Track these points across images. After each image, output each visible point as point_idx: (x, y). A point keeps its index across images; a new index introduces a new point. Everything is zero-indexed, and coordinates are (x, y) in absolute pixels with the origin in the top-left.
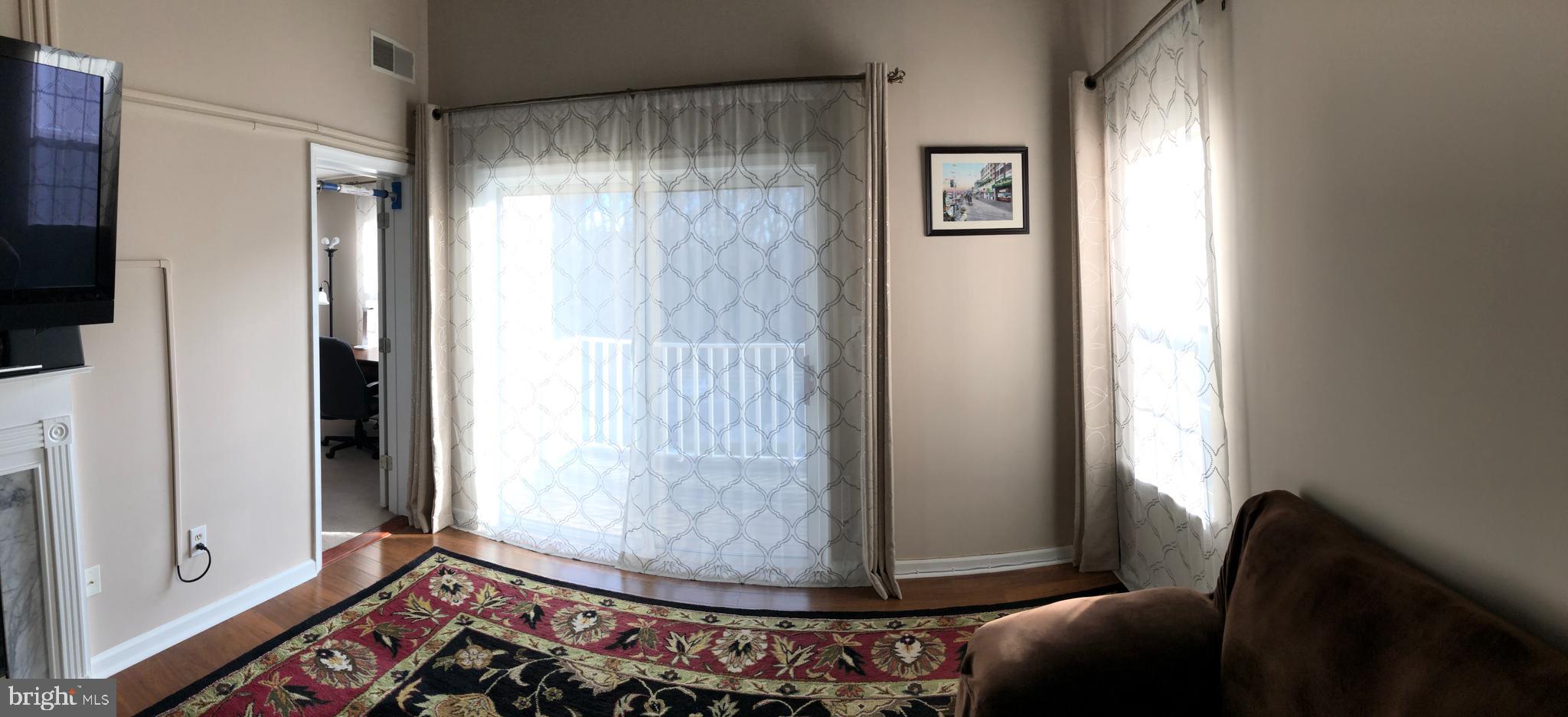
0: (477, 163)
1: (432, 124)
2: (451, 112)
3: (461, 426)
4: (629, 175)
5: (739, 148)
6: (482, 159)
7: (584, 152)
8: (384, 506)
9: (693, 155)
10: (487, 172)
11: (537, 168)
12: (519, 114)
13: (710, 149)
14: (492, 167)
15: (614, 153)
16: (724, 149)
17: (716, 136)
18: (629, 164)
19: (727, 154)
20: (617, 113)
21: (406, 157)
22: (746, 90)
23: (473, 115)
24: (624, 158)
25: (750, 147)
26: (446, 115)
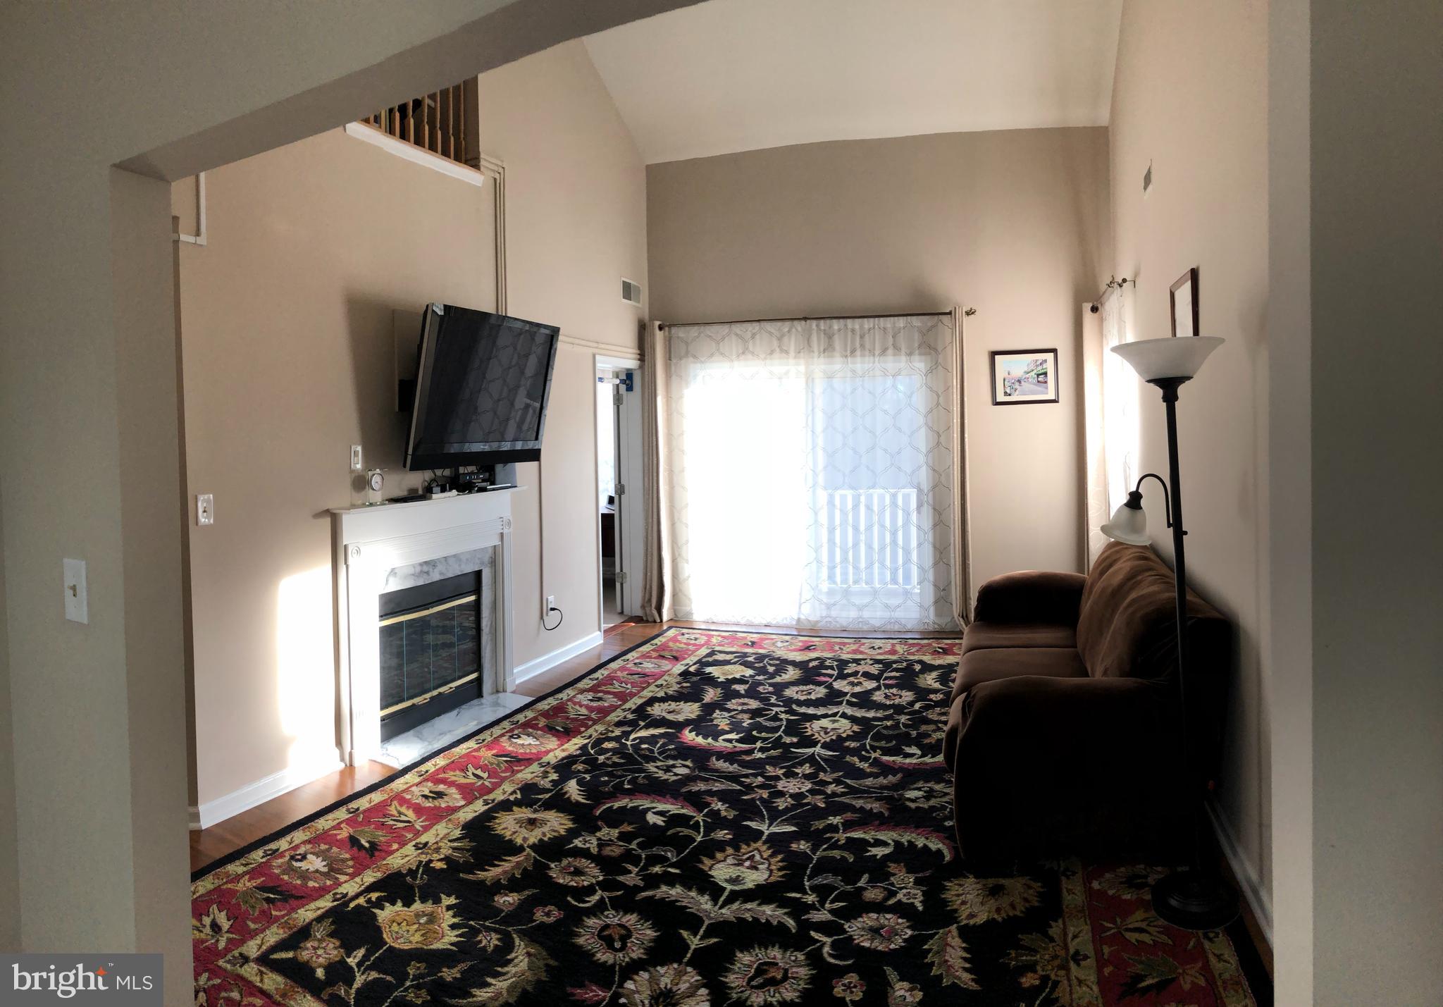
0: (691, 359)
1: (658, 333)
2: (670, 326)
4: (802, 368)
5: (877, 352)
6: (695, 357)
7: (772, 352)
8: (620, 612)
9: (846, 356)
10: (699, 365)
11: (736, 363)
12: (724, 329)
13: (858, 353)
14: (702, 362)
15: (792, 353)
16: (867, 353)
17: (862, 346)
18: (802, 361)
19: (870, 356)
20: (794, 330)
21: (639, 357)
22: (882, 319)
23: (688, 328)
24: (799, 358)
25: (884, 351)
26: (667, 329)
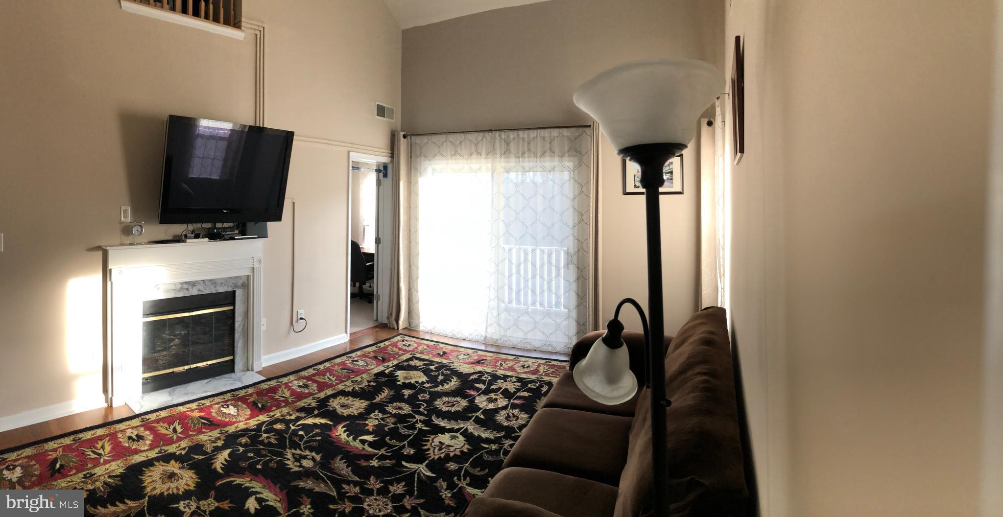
0: (423, 158)
1: (402, 140)
2: (411, 135)
3: (413, 279)
4: (490, 165)
5: (538, 155)
6: (425, 157)
7: (471, 155)
8: (376, 319)
9: (518, 157)
10: (427, 162)
11: (450, 161)
12: (442, 138)
13: (526, 155)
14: (430, 160)
15: (484, 156)
16: (532, 155)
17: (529, 150)
18: (490, 160)
19: (534, 157)
20: (485, 139)
21: (390, 155)
22: (542, 131)
23: (421, 137)
24: (488, 158)
25: (543, 154)
26: (409, 137)
